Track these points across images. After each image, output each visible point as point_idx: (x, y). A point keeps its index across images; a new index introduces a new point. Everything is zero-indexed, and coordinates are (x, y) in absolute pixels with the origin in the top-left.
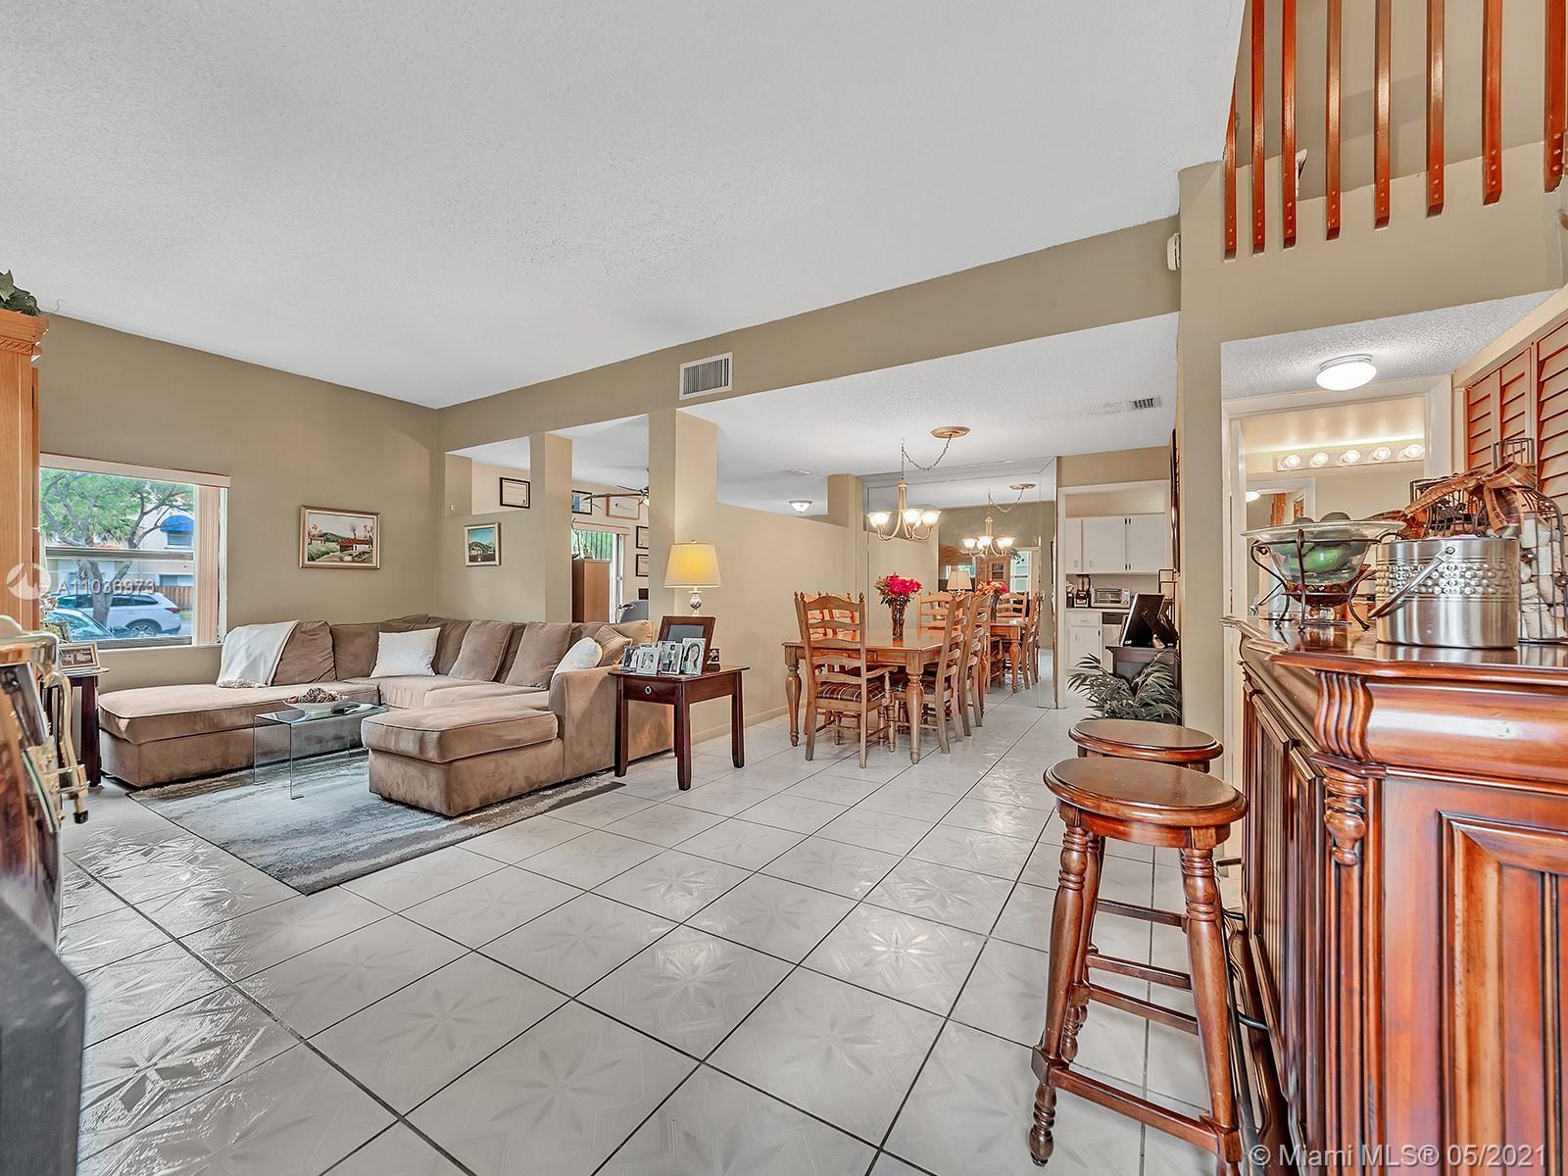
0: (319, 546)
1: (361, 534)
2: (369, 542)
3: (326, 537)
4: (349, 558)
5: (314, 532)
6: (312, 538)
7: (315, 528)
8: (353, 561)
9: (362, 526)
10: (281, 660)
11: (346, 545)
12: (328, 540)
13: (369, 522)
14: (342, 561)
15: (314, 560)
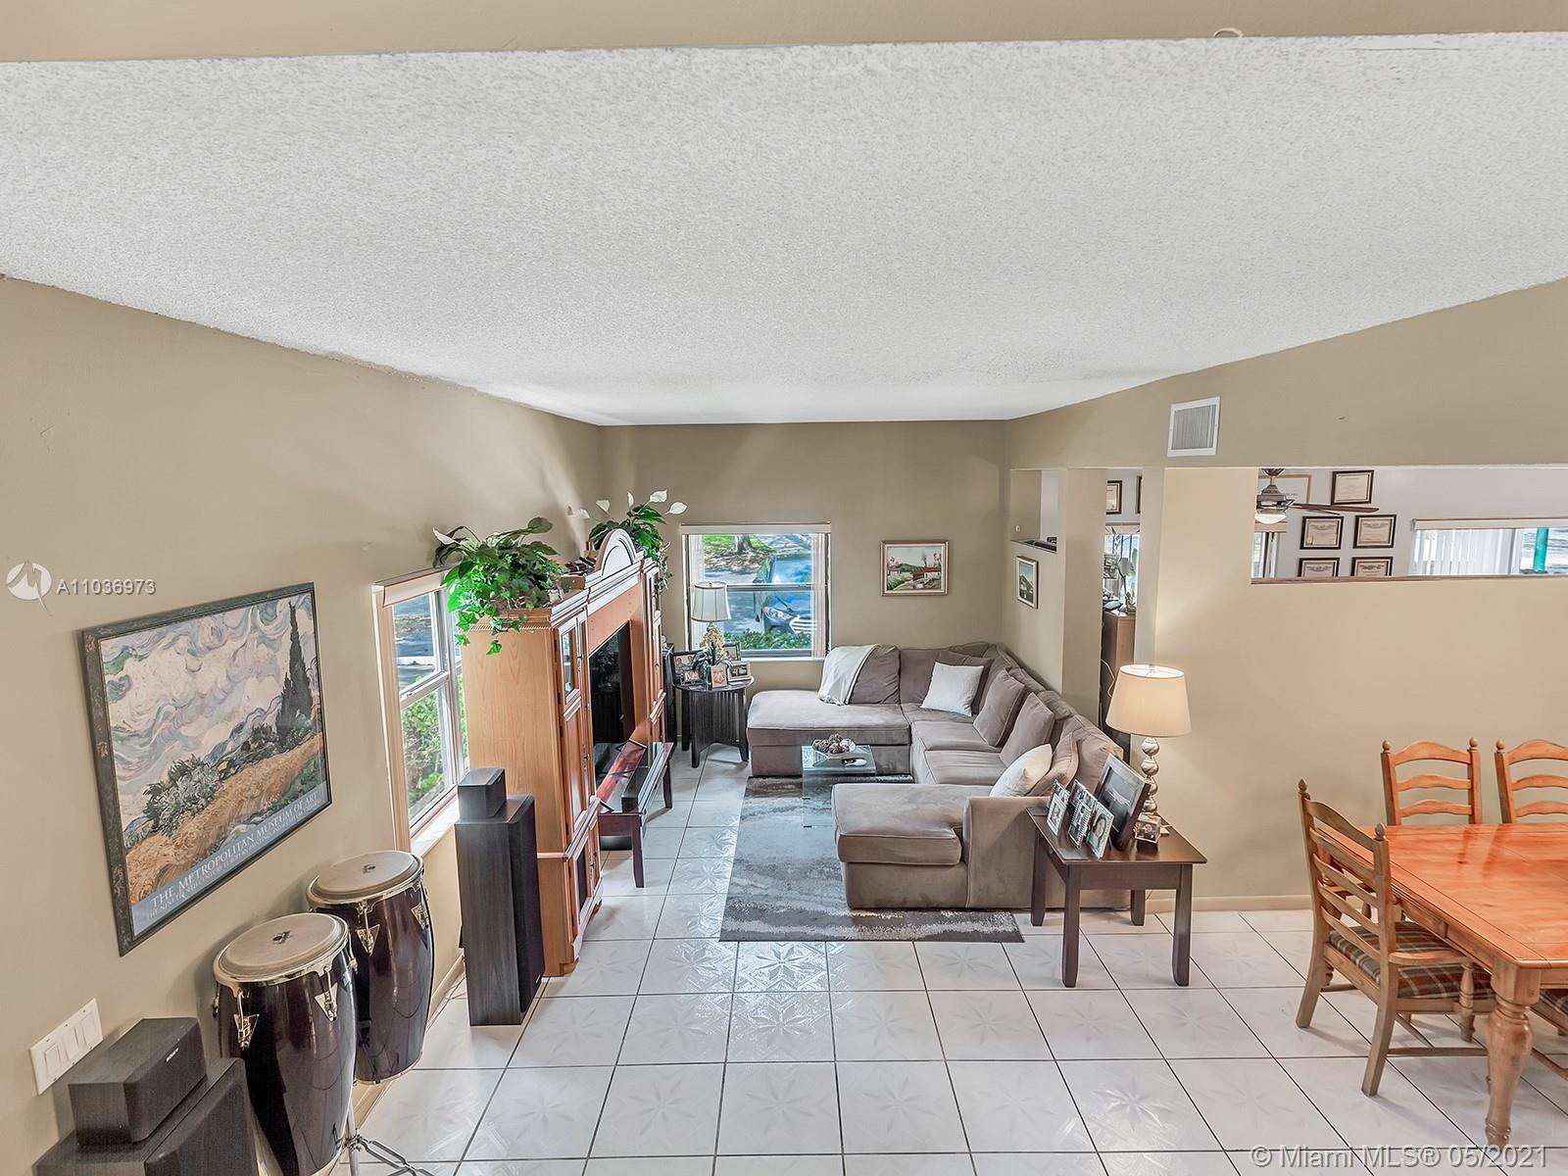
0: (896, 576)
1: (931, 562)
2: (937, 569)
3: (901, 568)
4: (921, 586)
5: (892, 564)
6: (891, 569)
7: (893, 560)
8: (924, 588)
9: (933, 555)
10: (857, 681)
11: (918, 573)
12: (903, 570)
13: (941, 549)
14: (915, 588)
15: (892, 589)
